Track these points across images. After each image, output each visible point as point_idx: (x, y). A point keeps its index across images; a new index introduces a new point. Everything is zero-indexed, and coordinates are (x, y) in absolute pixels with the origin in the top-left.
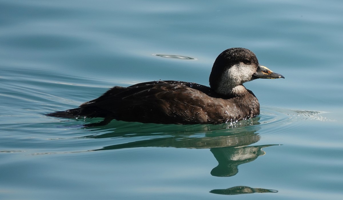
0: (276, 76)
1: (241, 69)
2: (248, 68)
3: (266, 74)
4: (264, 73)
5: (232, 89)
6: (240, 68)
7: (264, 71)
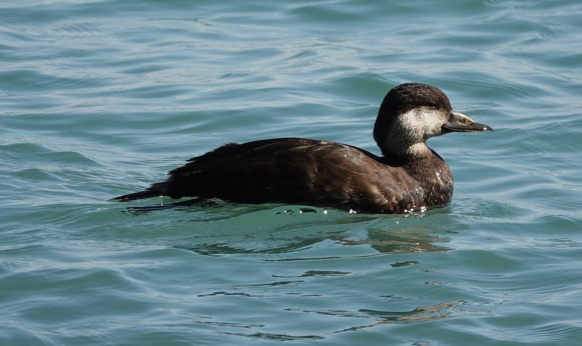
0: (479, 127)
1: (422, 117)
2: (434, 114)
3: (463, 124)
4: (460, 124)
5: (408, 148)
6: (421, 114)
7: (460, 121)
